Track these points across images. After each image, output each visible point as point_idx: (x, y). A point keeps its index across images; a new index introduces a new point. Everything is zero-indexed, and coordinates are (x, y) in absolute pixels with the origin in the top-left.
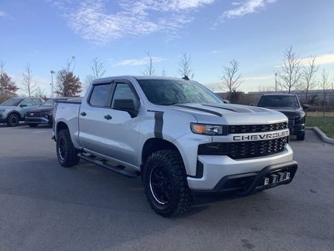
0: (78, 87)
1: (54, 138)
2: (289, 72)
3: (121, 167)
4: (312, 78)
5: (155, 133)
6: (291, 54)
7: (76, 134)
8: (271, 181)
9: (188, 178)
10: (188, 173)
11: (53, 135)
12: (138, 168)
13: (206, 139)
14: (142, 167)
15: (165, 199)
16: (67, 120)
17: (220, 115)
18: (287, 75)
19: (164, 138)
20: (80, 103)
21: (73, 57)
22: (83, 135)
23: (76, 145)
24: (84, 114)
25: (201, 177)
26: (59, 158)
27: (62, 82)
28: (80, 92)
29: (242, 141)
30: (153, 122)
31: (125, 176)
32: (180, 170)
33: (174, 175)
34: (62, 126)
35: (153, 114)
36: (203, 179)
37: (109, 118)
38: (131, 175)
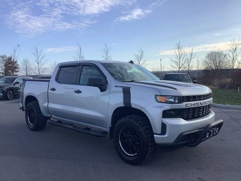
0: (16, 68)
1: (22, 108)
2: (179, 58)
3: (88, 129)
4: (191, 62)
5: (125, 103)
6: (180, 46)
7: (46, 105)
8: (209, 135)
9: (155, 135)
10: (154, 132)
11: (22, 106)
12: (108, 130)
13: (167, 107)
14: (111, 129)
15: (133, 152)
16: (37, 94)
17: (176, 89)
18: (177, 60)
19: (133, 107)
20: (49, 81)
21: (19, 45)
22: (52, 106)
23: (45, 114)
24: (53, 90)
25: (165, 134)
26: (28, 124)
27: (3, 64)
28: (18, 71)
29: (190, 107)
30: (122, 95)
31: (95, 136)
32: (147, 130)
33: (143, 134)
34: (31, 99)
35: (121, 89)
36: (166, 136)
37: (79, 92)
38: (99, 135)
